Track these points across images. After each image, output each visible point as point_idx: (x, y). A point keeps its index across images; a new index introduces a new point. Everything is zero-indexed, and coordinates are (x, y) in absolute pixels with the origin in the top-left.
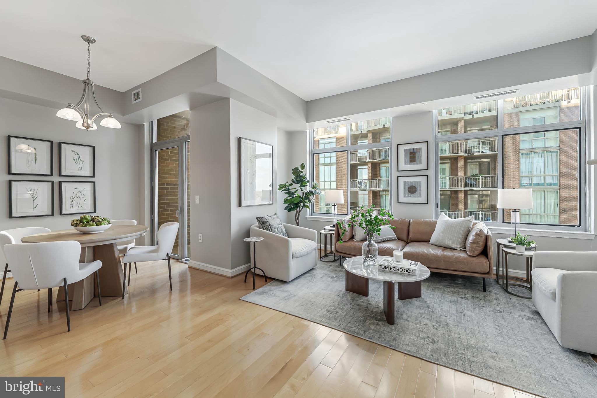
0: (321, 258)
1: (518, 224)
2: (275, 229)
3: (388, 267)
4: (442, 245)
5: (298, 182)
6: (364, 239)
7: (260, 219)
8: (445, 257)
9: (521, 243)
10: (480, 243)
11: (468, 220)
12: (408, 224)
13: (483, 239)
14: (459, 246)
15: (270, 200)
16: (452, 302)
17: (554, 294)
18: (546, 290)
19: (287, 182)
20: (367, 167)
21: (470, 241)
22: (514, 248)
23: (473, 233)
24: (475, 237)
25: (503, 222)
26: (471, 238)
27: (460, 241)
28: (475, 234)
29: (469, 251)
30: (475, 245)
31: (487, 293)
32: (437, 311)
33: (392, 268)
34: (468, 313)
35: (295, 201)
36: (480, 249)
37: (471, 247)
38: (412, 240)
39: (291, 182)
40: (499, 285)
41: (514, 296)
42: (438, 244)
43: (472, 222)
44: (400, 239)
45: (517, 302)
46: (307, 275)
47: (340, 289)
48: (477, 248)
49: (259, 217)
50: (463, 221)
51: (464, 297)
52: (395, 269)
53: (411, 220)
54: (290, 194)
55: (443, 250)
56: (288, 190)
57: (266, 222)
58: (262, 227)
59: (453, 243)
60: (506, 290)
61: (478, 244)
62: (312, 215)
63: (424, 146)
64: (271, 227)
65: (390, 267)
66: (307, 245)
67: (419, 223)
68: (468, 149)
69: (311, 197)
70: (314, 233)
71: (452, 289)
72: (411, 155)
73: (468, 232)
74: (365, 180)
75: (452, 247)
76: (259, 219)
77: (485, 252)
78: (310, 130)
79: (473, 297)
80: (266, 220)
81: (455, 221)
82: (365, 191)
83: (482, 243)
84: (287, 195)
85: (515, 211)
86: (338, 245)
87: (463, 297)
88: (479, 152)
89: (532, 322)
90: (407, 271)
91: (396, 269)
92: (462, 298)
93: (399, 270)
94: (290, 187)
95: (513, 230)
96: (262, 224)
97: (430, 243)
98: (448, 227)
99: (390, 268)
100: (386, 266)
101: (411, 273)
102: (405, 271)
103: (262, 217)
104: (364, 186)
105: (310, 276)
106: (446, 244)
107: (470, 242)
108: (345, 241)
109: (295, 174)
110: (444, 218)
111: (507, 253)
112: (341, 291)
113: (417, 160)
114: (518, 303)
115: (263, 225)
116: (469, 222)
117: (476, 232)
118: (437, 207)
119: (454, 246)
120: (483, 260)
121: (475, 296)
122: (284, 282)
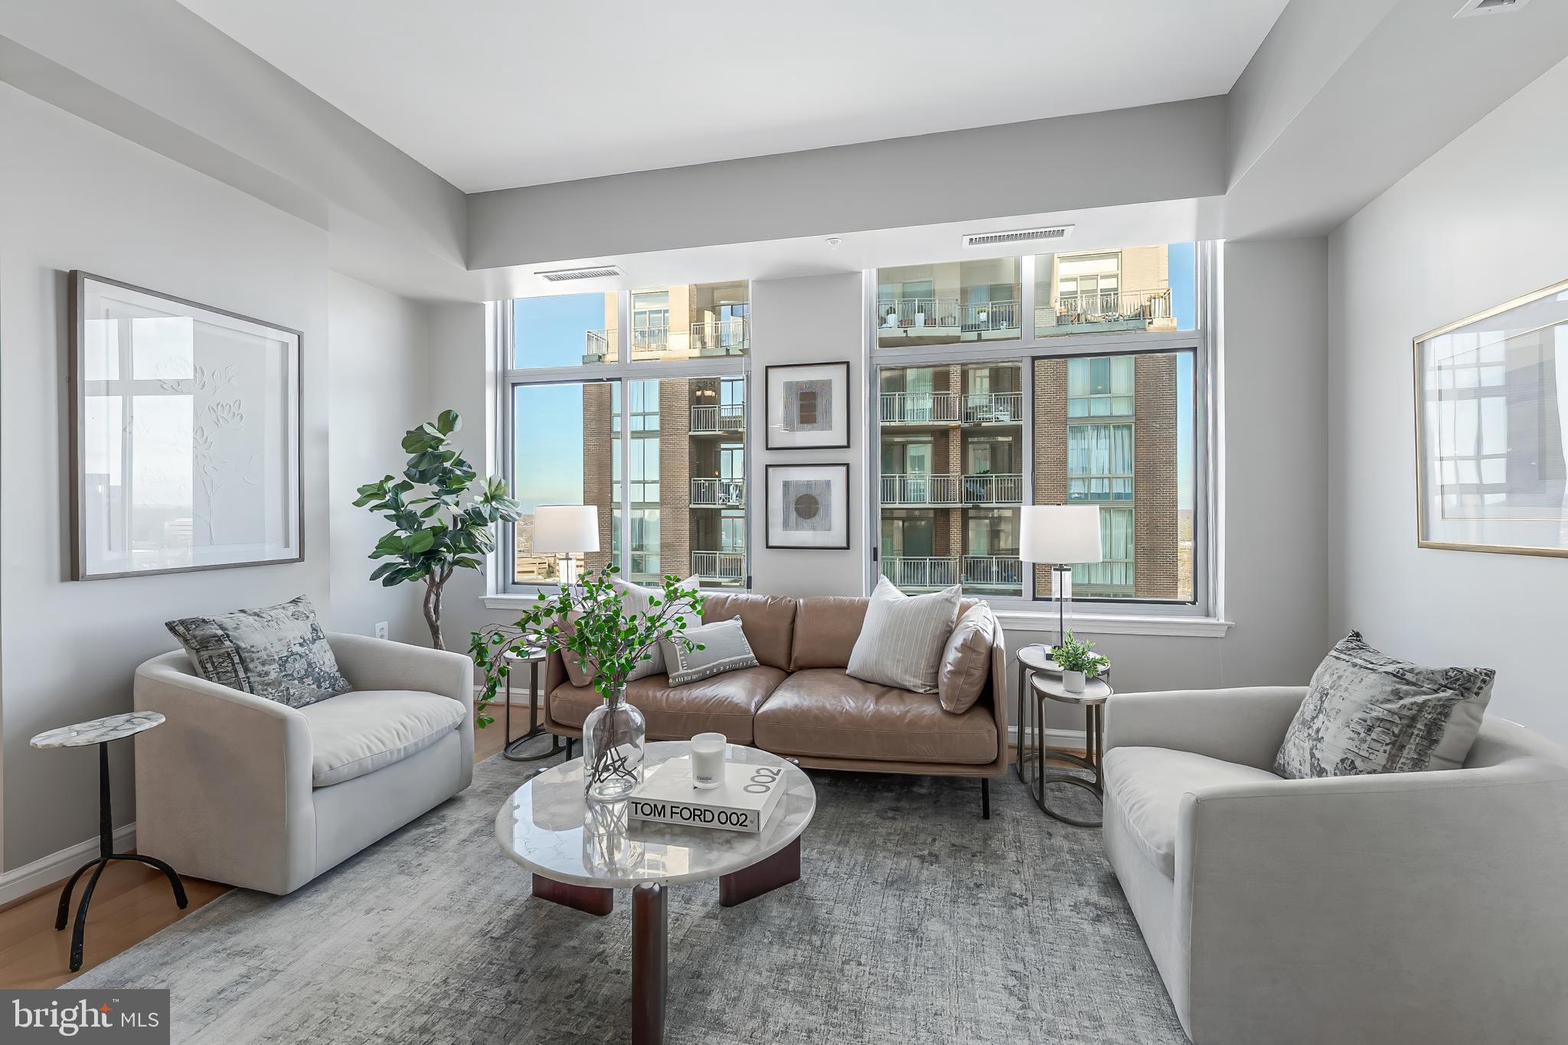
0: (508, 744)
1: (1066, 600)
2: (266, 668)
3: (663, 807)
4: (877, 679)
5: (423, 478)
6: (649, 673)
7: (188, 630)
8: (880, 719)
9: (1075, 664)
10: (973, 671)
11: (947, 600)
12: (790, 614)
13: (982, 659)
14: (920, 682)
15: (287, 545)
16: (892, 883)
17: (1168, 861)
18: (1148, 844)
19: (389, 478)
20: (741, 446)
21: (949, 668)
22: (1058, 678)
23: (957, 640)
24: (960, 655)
25: (1035, 599)
26: (952, 655)
27: (923, 665)
28: (962, 645)
29: (948, 700)
30: (961, 680)
31: (994, 822)
32: (837, 939)
33: (678, 810)
34: (934, 928)
35: (414, 545)
36: (974, 690)
37: (952, 686)
38: (800, 663)
39: (400, 478)
40: (1023, 787)
41: (1059, 824)
42: (866, 675)
43: (955, 604)
44: (764, 663)
45: (1066, 845)
46: (414, 833)
47: (510, 895)
48: (965, 686)
49: (182, 622)
50: (935, 602)
51: (930, 854)
52: (686, 813)
53: (801, 601)
54: (405, 519)
55: (878, 699)
56: (396, 504)
57: (219, 640)
58: (200, 662)
59: (906, 672)
60: (1040, 804)
61: (969, 675)
62: (505, 591)
63: (837, 375)
64: (242, 661)
65: (672, 807)
66: (406, 720)
67: (820, 610)
68: (970, 413)
69: (479, 533)
70: (458, 668)
71: (899, 824)
72: (804, 402)
73: (948, 633)
74: (736, 480)
75: (903, 685)
76: (181, 629)
77: (986, 700)
78: (499, 302)
79: (956, 849)
80: (220, 632)
81: (912, 603)
82: (737, 508)
83: (979, 674)
84: (394, 525)
85: (1061, 568)
86: (556, 702)
87: (926, 852)
88: (989, 420)
89: (1106, 930)
90: (729, 818)
91: (693, 815)
92: (922, 858)
93: (702, 817)
94: (405, 497)
95: (1057, 619)
96: (198, 651)
97: (848, 672)
98: (898, 622)
99: (672, 813)
100: (655, 806)
101: (741, 825)
102: (723, 818)
103: (204, 621)
104: (734, 496)
105: (414, 843)
106: (889, 675)
107: (949, 671)
108: (580, 685)
109: (410, 449)
110: (890, 593)
111: (1042, 695)
112: (510, 903)
113: (819, 418)
114: (1071, 851)
115: (205, 654)
116: (948, 604)
117: (965, 640)
118: (875, 559)
119: (910, 681)
120: (981, 723)
121: (958, 841)
122: (267, 900)
